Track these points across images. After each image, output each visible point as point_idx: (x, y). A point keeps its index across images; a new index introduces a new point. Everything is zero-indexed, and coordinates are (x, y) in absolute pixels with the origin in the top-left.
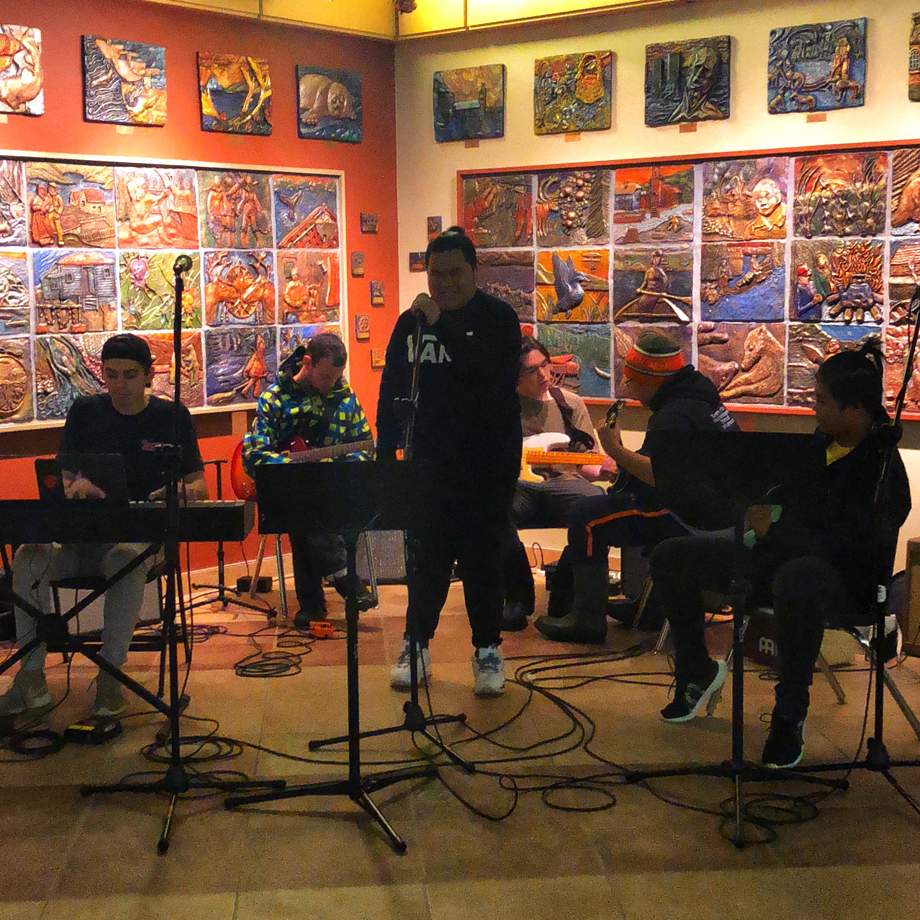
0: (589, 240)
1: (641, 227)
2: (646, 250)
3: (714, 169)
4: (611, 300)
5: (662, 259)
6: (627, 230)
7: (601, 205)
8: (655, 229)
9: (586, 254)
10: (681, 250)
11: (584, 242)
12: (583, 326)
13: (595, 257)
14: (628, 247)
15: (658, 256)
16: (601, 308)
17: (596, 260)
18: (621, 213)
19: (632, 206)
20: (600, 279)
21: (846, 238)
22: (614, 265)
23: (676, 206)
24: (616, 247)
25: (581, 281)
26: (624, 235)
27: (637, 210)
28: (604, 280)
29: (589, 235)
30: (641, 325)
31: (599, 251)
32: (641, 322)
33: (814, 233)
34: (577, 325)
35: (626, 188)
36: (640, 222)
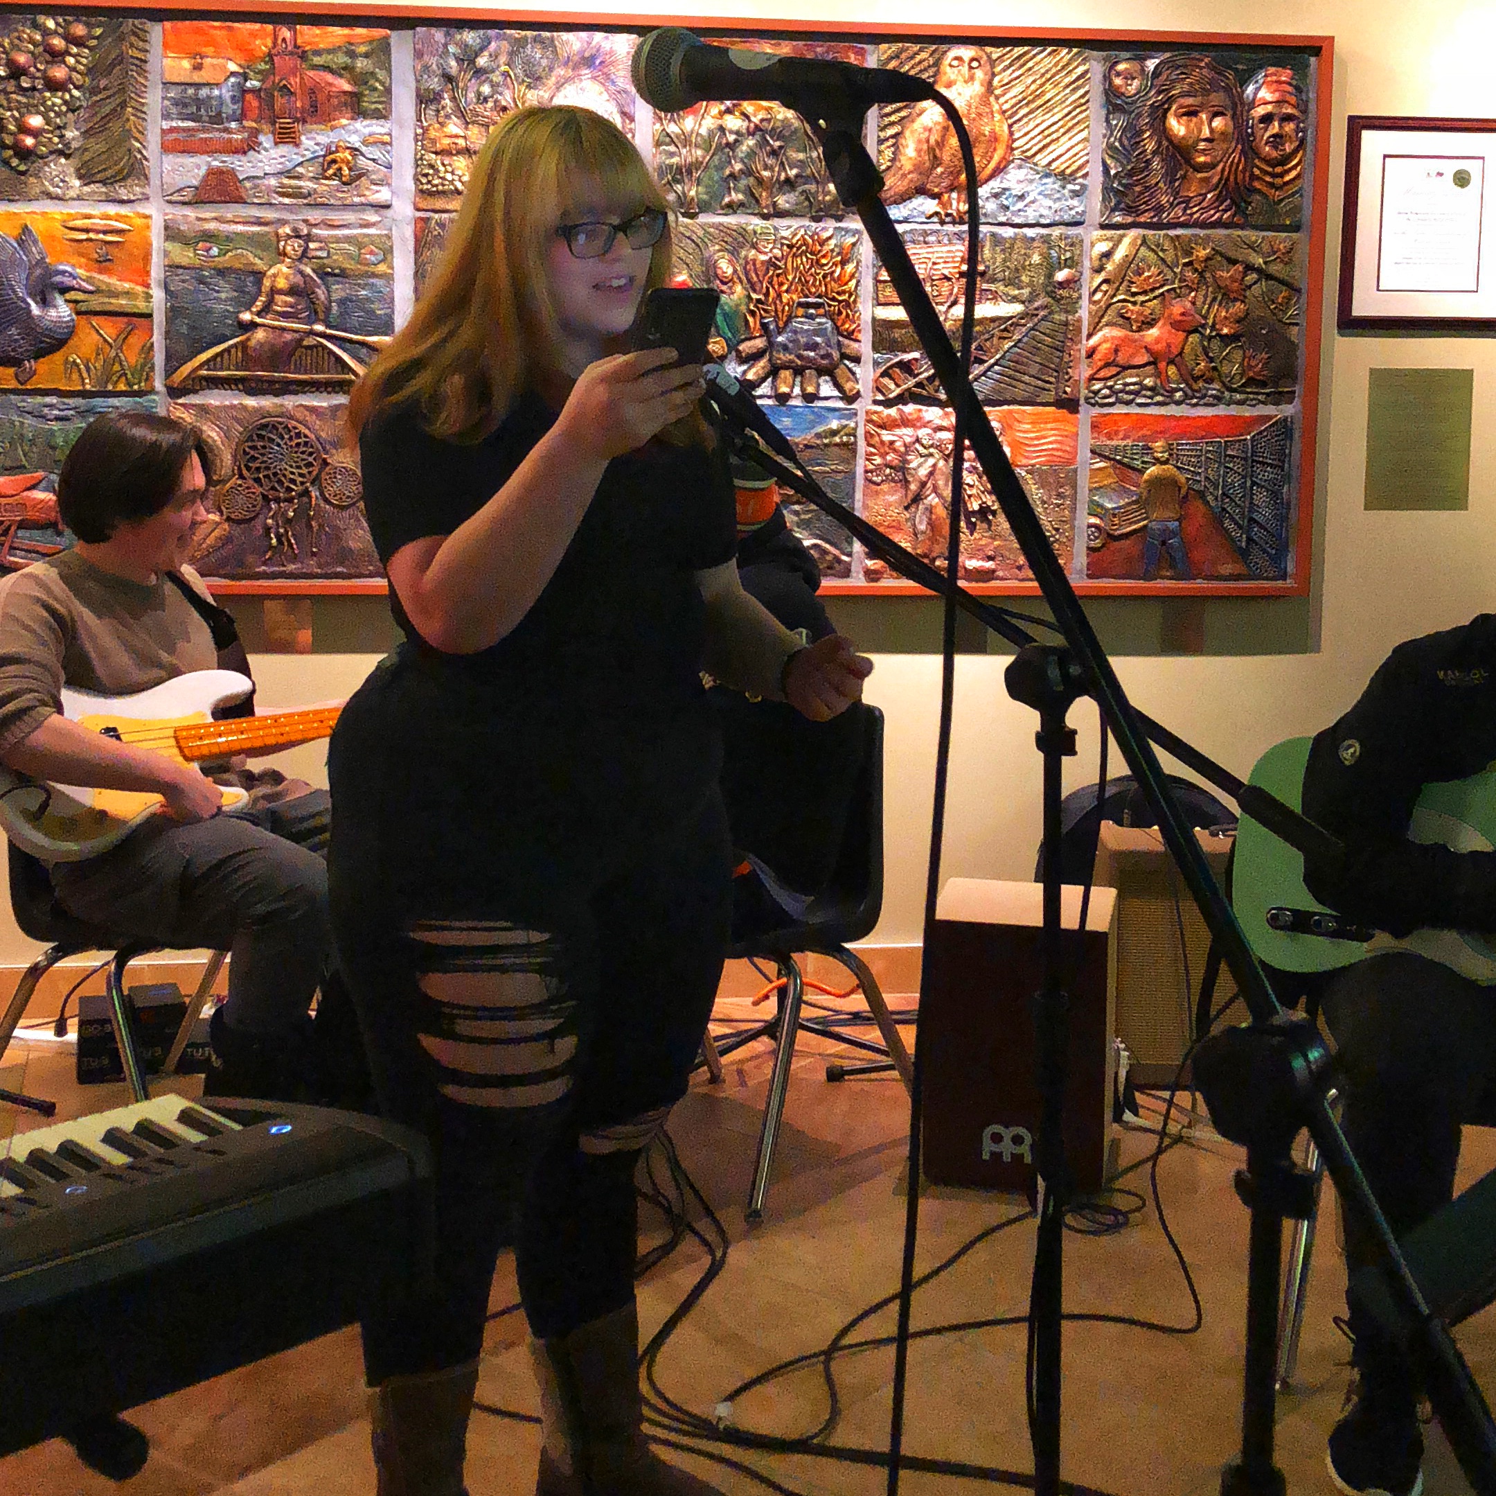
0: (86, 189)
1: (243, 166)
2: (259, 222)
3: (445, 46)
4: (158, 338)
5: (312, 245)
6: (203, 171)
7: (123, 105)
8: (289, 174)
9: (79, 223)
10: (362, 226)
11: (72, 193)
12: (72, 402)
13: (105, 233)
14: (208, 212)
15: (299, 237)
16: (131, 357)
17: (109, 238)
18: (185, 130)
19: (219, 114)
20: (127, 285)
21: (777, 222)
22: (166, 254)
23: (344, 121)
24: (169, 209)
25: (64, 290)
26: (195, 183)
27: (233, 125)
28: (139, 289)
29: (86, 177)
30: (251, 402)
31: (118, 218)
32: (251, 392)
33: (705, 207)
34: (53, 400)
35: (198, 67)
36: (245, 153)
